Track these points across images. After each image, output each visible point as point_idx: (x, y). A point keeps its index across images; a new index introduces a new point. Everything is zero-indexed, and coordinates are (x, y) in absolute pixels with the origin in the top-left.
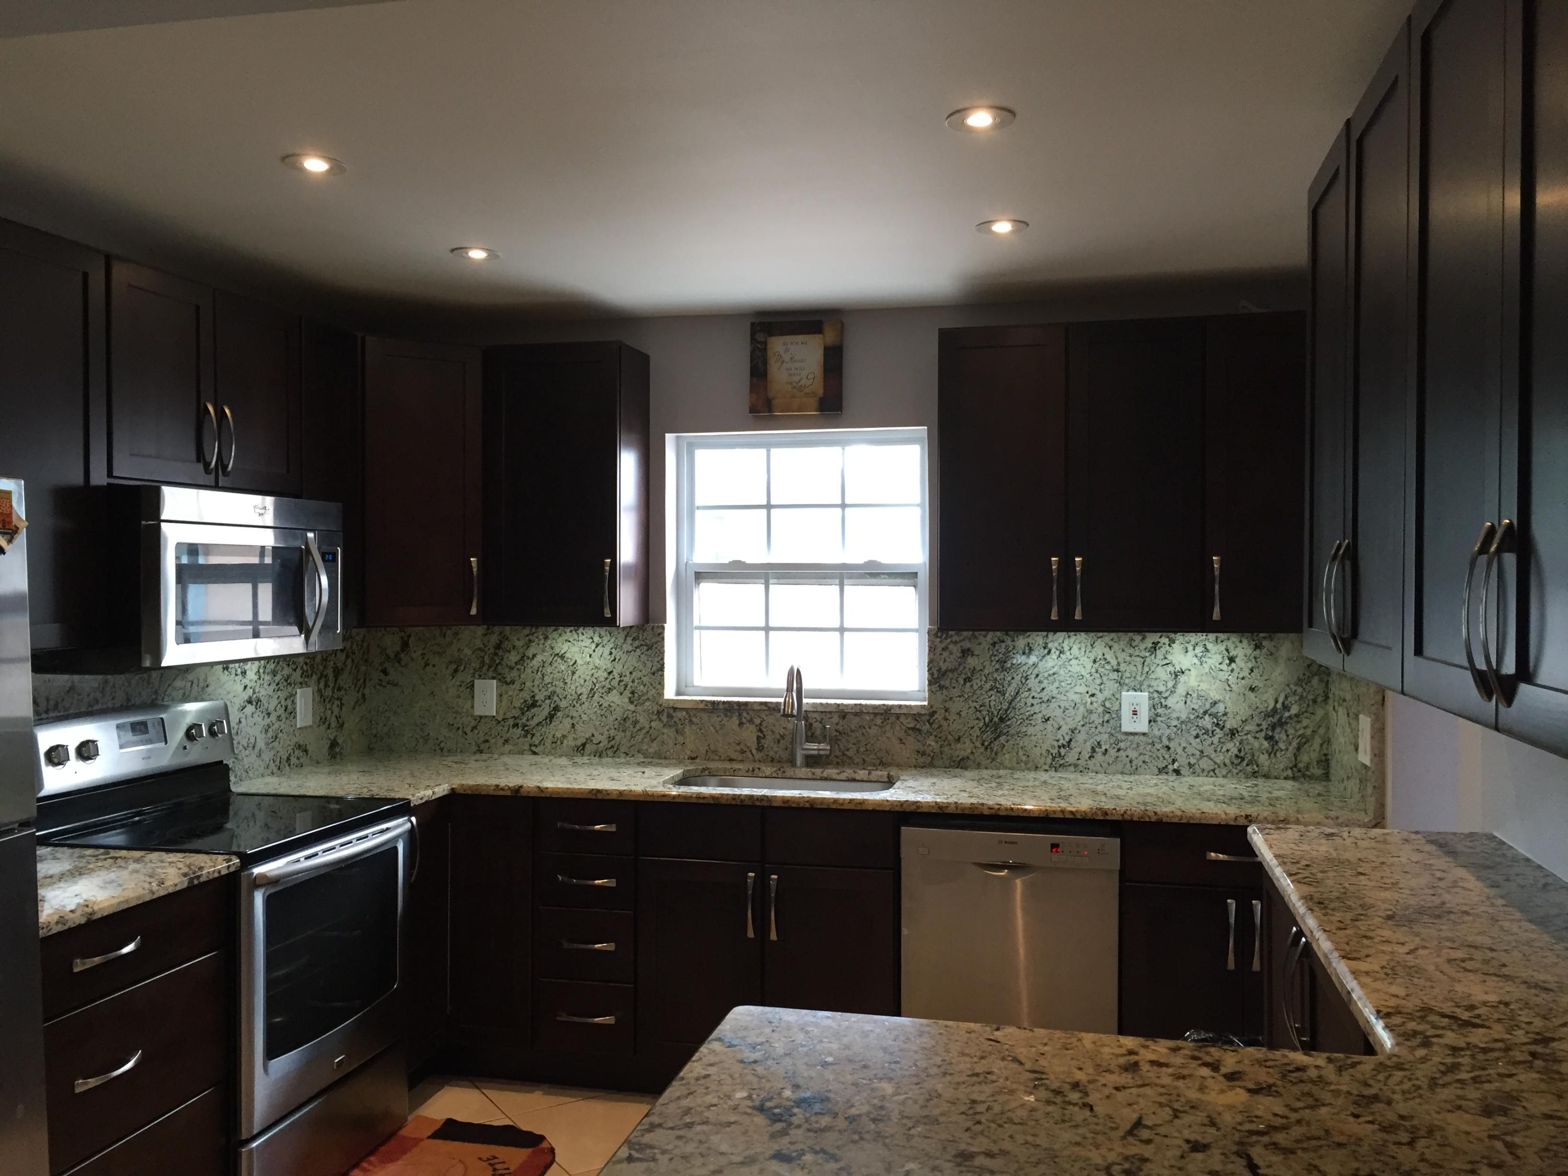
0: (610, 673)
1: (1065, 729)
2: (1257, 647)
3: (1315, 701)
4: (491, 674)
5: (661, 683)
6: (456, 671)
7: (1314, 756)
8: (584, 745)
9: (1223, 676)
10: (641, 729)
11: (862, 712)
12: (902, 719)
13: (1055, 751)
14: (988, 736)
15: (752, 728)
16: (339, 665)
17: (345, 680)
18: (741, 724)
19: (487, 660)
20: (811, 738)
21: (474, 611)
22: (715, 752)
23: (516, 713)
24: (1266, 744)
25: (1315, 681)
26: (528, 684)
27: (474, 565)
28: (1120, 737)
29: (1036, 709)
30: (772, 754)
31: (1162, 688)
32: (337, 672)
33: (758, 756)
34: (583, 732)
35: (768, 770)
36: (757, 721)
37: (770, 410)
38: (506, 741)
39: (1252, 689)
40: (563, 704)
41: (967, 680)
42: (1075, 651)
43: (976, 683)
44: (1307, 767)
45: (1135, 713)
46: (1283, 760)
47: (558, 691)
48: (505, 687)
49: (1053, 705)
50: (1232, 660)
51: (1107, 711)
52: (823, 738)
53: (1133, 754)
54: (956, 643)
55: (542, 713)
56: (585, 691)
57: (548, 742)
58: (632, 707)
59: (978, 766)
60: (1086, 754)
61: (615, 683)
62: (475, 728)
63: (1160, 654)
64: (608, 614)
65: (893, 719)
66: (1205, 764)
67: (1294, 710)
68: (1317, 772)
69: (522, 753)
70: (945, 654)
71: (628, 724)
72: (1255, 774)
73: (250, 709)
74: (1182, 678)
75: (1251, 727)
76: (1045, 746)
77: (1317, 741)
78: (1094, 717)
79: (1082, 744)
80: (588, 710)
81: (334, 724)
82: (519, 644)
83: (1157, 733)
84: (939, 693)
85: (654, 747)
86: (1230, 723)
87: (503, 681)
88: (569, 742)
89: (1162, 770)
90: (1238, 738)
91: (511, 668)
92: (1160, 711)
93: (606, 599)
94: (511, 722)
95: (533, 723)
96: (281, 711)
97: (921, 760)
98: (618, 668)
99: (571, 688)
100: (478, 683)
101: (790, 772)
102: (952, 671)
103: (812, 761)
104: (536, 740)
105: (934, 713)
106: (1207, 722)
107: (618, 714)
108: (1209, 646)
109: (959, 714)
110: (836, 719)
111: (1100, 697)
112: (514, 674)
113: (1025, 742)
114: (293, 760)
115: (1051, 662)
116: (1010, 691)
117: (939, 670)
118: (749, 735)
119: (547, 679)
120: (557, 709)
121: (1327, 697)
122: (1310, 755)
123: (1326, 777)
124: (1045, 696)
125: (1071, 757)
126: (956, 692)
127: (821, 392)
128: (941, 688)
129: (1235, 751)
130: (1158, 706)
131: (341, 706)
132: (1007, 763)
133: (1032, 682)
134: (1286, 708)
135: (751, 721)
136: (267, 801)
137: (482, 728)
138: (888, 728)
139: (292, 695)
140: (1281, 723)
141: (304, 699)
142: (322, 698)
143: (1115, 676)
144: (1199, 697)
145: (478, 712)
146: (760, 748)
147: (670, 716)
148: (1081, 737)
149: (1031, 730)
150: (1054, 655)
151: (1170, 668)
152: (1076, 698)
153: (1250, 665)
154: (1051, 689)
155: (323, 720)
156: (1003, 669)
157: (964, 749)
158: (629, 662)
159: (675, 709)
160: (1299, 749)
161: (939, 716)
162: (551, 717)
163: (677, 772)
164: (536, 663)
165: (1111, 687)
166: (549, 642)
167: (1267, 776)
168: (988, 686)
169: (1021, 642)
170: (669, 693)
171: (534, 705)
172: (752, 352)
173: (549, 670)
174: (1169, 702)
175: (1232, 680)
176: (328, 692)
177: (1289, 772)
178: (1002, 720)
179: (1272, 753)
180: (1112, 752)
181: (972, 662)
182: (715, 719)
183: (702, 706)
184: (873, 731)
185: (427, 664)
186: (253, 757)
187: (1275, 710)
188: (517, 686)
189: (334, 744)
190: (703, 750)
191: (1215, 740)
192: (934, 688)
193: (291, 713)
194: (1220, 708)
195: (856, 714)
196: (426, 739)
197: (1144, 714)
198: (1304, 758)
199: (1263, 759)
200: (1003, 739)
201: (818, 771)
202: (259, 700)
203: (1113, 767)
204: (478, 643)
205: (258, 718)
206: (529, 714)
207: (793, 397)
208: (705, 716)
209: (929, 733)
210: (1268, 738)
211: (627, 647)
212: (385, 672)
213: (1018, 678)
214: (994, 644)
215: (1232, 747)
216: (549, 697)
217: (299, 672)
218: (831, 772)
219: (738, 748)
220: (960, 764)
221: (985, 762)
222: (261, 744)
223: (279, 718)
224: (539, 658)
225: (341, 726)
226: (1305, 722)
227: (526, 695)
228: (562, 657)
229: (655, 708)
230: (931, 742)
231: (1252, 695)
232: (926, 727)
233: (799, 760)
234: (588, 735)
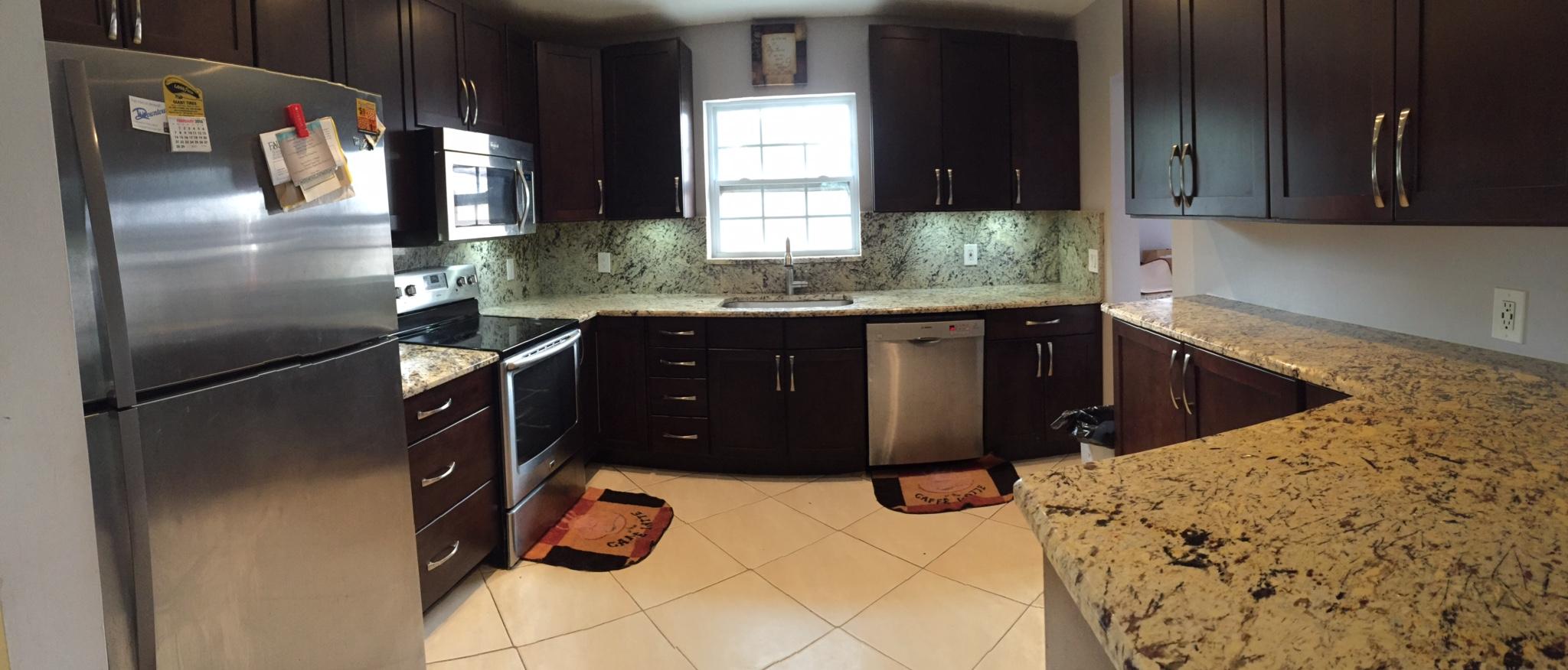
0: (675, 246)
1: (935, 266)
2: (1028, 219)
3: (1053, 245)
4: (607, 249)
5: (705, 251)
6: (587, 248)
7: (1053, 271)
8: (661, 287)
9: (1012, 233)
10: (694, 277)
11: (824, 262)
12: (847, 265)
13: (930, 278)
14: (895, 272)
15: (760, 274)
16: (526, 246)
17: (529, 254)
18: (754, 272)
19: (604, 241)
20: (796, 278)
21: (601, 212)
22: (738, 289)
23: (622, 271)
24: (1032, 267)
25: (1053, 234)
26: (629, 254)
27: (600, 184)
28: (964, 268)
29: (920, 256)
30: (772, 289)
31: (983, 241)
32: (525, 250)
33: (764, 290)
34: (661, 280)
35: (773, 298)
36: (763, 270)
37: (765, 83)
38: (617, 287)
39: (1025, 240)
40: (649, 265)
41: (883, 241)
42: (940, 223)
43: (888, 243)
44: (1050, 277)
45: (971, 255)
46: (1040, 274)
47: (646, 257)
48: (615, 256)
49: (929, 253)
50: (1016, 225)
51: (957, 255)
52: (803, 279)
53: (970, 277)
54: (876, 220)
55: (636, 270)
56: (661, 257)
57: (641, 286)
58: (688, 265)
59: (890, 288)
60: (947, 278)
61: (678, 252)
62: (598, 279)
63: (982, 223)
64: (678, 210)
65: (842, 265)
66: (1005, 279)
67: (1044, 249)
68: (1055, 278)
69: (626, 293)
70: (871, 227)
71: (687, 274)
72: (1027, 282)
73: (485, 270)
74: (993, 236)
75: (1025, 259)
76: (926, 275)
77: (1055, 263)
78: (950, 258)
79: (944, 274)
80: (663, 267)
81: (524, 279)
82: (622, 232)
83: (981, 264)
84: (867, 249)
85: (702, 287)
86: (1016, 258)
87: (614, 253)
88: (653, 286)
89: (984, 284)
90: (1019, 265)
91: (618, 246)
92: (983, 253)
93: (677, 201)
94: (619, 276)
95: (632, 276)
96: (499, 271)
97: (859, 286)
98: (680, 243)
99: (653, 256)
100: (600, 255)
101: (786, 298)
102: (875, 236)
103: (797, 291)
104: (634, 285)
105: (865, 260)
106: (1005, 258)
107: (681, 269)
108: (1006, 218)
109: (879, 261)
110: (809, 267)
111: (953, 247)
112: (620, 249)
113: (914, 274)
114: (507, 298)
115: (927, 231)
116: (906, 246)
117: (867, 237)
118: (758, 278)
119: (639, 251)
120: (645, 268)
121: (1058, 243)
122: (1051, 271)
123: (1059, 281)
124: (924, 248)
125: (939, 280)
126: (877, 249)
127: (795, 71)
128: (869, 246)
129: (1018, 271)
130: (982, 250)
131: (527, 269)
132: (905, 285)
133: (918, 241)
134: (1041, 249)
135: (759, 270)
136: (496, 319)
137: (603, 280)
138: (839, 270)
139: (505, 263)
140: (1039, 257)
141: (510, 264)
142: (518, 265)
143: (960, 236)
144: (1002, 245)
145: (601, 270)
146: (765, 285)
147: (711, 269)
148: (944, 270)
149: (917, 267)
150: (929, 225)
151: (987, 231)
152: (941, 248)
153: (1024, 228)
154: (928, 244)
155: (519, 276)
156: (902, 234)
157: (882, 280)
158: (686, 239)
159: (714, 265)
160: (1046, 268)
161: (868, 262)
162: (642, 272)
163: (721, 300)
164: (632, 242)
165: (959, 242)
166: (639, 231)
167: (1033, 283)
168: (894, 245)
169: (911, 219)
170: (709, 257)
171: (632, 266)
172: (753, 45)
173: (640, 245)
174: (988, 248)
175: (1017, 235)
176: (521, 261)
177: (1043, 280)
178: (902, 262)
179: (1035, 271)
180: (960, 276)
181: (885, 231)
182: (738, 270)
183: (730, 263)
184: (831, 272)
185: (570, 245)
186: (488, 296)
187: (1036, 251)
188: (622, 256)
189: (525, 289)
190: (731, 288)
191: (1009, 266)
192: (865, 246)
193: (504, 272)
194: (1011, 250)
195: (821, 264)
196: (572, 288)
197: (975, 255)
198: (1049, 273)
199: (1031, 274)
200: (903, 273)
201: (801, 297)
202: (489, 265)
203: (960, 285)
204: (599, 232)
205: (490, 275)
206: (630, 271)
207: (779, 74)
208: (731, 269)
209: (863, 272)
210: (1033, 264)
211: (685, 231)
212: (548, 250)
213: (910, 239)
214: (897, 221)
215: (1017, 269)
216: (641, 261)
217: (507, 250)
218: (808, 296)
219: (753, 286)
220: (881, 288)
221: (893, 286)
222: (491, 289)
223: (499, 275)
224: (634, 239)
225: (528, 280)
226: (1049, 255)
227: (627, 260)
228: (647, 238)
229: (702, 265)
230: (864, 276)
231: (1025, 243)
232: (861, 269)
233: (790, 291)
234: (663, 282)
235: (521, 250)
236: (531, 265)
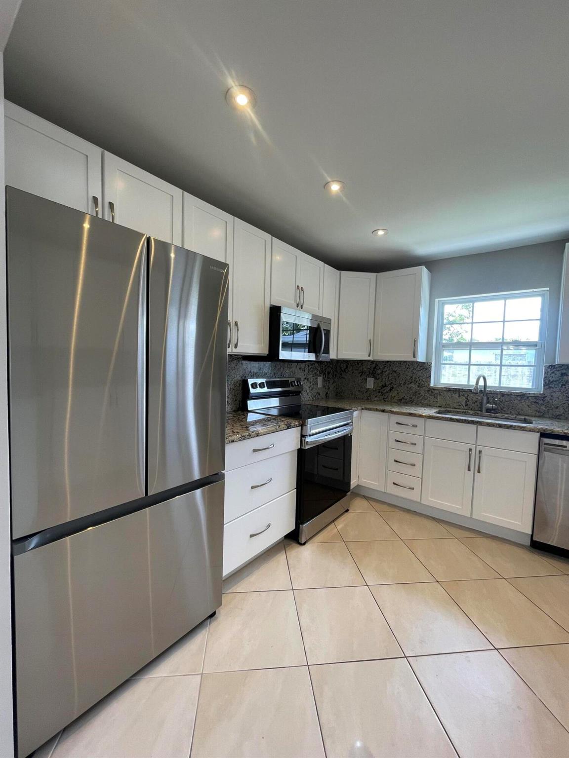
0: (412, 377)
4: (372, 376)
5: (430, 381)
6: (362, 375)
8: (401, 399)
10: (421, 396)
11: (511, 395)
12: (530, 398)
15: (464, 397)
16: (329, 371)
17: (331, 376)
18: (459, 396)
19: (371, 372)
22: (449, 405)
23: (380, 388)
26: (384, 380)
30: (471, 407)
32: (329, 373)
33: (466, 407)
35: (471, 412)
36: (466, 395)
38: (376, 397)
40: (395, 386)
47: (394, 382)
48: (377, 380)
52: (494, 403)
54: (558, 370)
55: (387, 389)
57: (390, 397)
58: (418, 389)
61: (413, 380)
62: (366, 392)
65: (526, 398)
69: (381, 400)
70: (553, 375)
71: (417, 394)
73: (306, 381)
80: (403, 389)
81: (327, 388)
82: (381, 367)
84: (548, 390)
85: (426, 402)
87: (376, 379)
88: (397, 398)
91: (378, 375)
94: (378, 391)
95: (385, 391)
97: (537, 414)
98: (414, 376)
99: (398, 382)
100: (368, 379)
102: (555, 381)
103: (489, 411)
104: (386, 397)
105: (545, 397)
107: (414, 390)
109: (558, 398)
110: (499, 396)
112: (380, 376)
114: (316, 396)
117: (549, 381)
118: (463, 400)
119: (390, 378)
120: (393, 388)
126: (558, 389)
128: (550, 387)
131: (329, 383)
135: (463, 395)
137: (369, 392)
138: (523, 401)
139: (317, 379)
141: (320, 380)
142: (324, 380)
145: (368, 387)
146: (467, 405)
147: (432, 392)
155: (325, 386)
157: (560, 411)
158: (418, 374)
159: (434, 390)
161: (548, 399)
162: (391, 390)
163: (435, 411)
164: (386, 373)
166: (391, 367)
170: (432, 385)
171: (385, 386)
173: (391, 375)
176: (326, 379)
181: (565, 378)
182: (449, 394)
183: (444, 389)
184: (516, 402)
185: (353, 373)
186: (306, 395)
188: (380, 380)
189: (327, 394)
192: (547, 387)
193: (317, 384)
195: (508, 395)
201: (491, 415)
202: (308, 379)
204: (369, 367)
205: (308, 383)
206: (384, 389)
208: (445, 393)
209: (542, 404)
211: (418, 369)
216: (390, 384)
217: (318, 372)
218: (497, 416)
219: (458, 404)
220: (557, 417)
222: (308, 391)
223: (313, 384)
224: (388, 372)
225: (329, 388)
227: (383, 383)
228: (395, 372)
229: (427, 389)
230: (543, 408)
232: (541, 402)
233: (484, 410)
234: (403, 396)
235: (327, 373)
236: (331, 382)
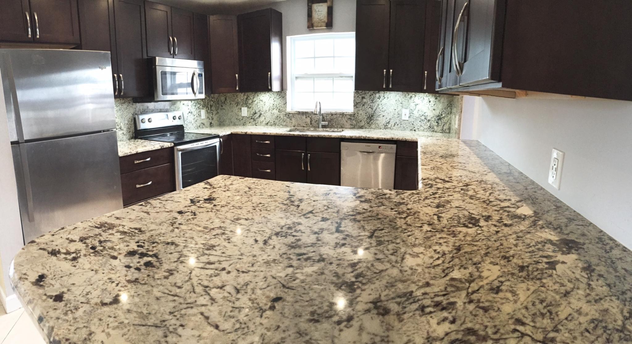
0: (273, 105)
1: (388, 119)
2: (436, 99)
3: (448, 114)
4: (245, 106)
5: (286, 107)
6: (237, 105)
7: (447, 127)
8: (268, 123)
9: (428, 106)
10: (281, 119)
11: (337, 114)
12: (347, 116)
13: (385, 124)
14: (368, 120)
15: (309, 118)
16: (211, 104)
17: (213, 108)
18: (306, 117)
19: (244, 102)
20: (323, 121)
21: (237, 89)
22: (300, 125)
23: (252, 115)
24: (436, 124)
25: (449, 108)
26: (254, 108)
27: (237, 76)
28: (402, 121)
29: (381, 113)
30: (314, 125)
31: (412, 109)
33: (311, 126)
34: (267, 120)
35: (313, 128)
37: (313, 27)
38: (250, 122)
39: (434, 110)
40: (262, 113)
41: (363, 105)
42: (391, 98)
43: (366, 106)
44: (445, 130)
45: (405, 115)
46: (440, 128)
47: (261, 109)
49: (385, 112)
50: (430, 102)
51: (399, 114)
52: (326, 121)
53: (404, 126)
54: (360, 95)
55: (257, 115)
56: (268, 109)
57: (259, 122)
58: (279, 113)
59: (366, 128)
60: (393, 125)
61: (275, 107)
62: (242, 119)
63: (412, 99)
64: (270, 88)
65: (345, 116)
66: (422, 128)
67: (443, 115)
68: (448, 131)
69: (253, 125)
70: (358, 98)
71: (278, 118)
72: (433, 131)
73: (190, 114)
74: (417, 106)
75: (433, 119)
76: (383, 123)
77: (448, 123)
78: (395, 115)
79: (392, 123)
80: (268, 115)
81: (211, 118)
82: (252, 98)
83: (410, 120)
84: (356, 109)
85: (285, 123)
86: (428, 118)
87: (249, 108)
88: (264, 123)
89: (411, 130)
90: (430, 122)
91: (250, 104)
92: (411, 114)
93: (269, 84)
94: (251, 118)
95: (256, 118)
96: (197, 115)
97: (352, 127)
98: (275, 103)
99: (264, 109)
100: (242, 108)
101: (317, 129)
102: (359, 103)
103: (324, 127)
104: (256, 122)
106: (423, 118)
107: (276, 115)
108: (425, 98)
109: (361, 114)
110: (330, 116)
111: (397, 110)
113: (378, 122)
114: (201, 126)
115: (385, 101)
116: (374, 108)
117: (356, 103)
118: (308, 120)
119: (259, 107)
121: (451, 113)
124: (383, 110)
125: (389, 126)
126: (360, 109)
127: (326, 21)
128: (357, 107)
129: (429, 125)
131: (212, 114)
132: (373, 127)
133: (380, 106)
134: (441, 115)
137: (244, 119)
138: (343, 118)
139: (200, 111)
140: (440, 119)
141: (203, 113)
142: (207, 113)
143: (401, 105)
144: (421, 111)
145: (243, 115)
146: (311, 124)
147: (288, 115)
148: (392, 121)
149: (379, 119)
150: (386, 98)
151: (414, 103)
152: (391, 110)
153: (434, 103)
154: (385, 108)
155: (208, 118)
156: (373, 102)
157: (362, 124)
158: (278, 101)
159: (290, 114)
160: (444, 125)
161: (356, 115)
162: (260, 116)
163: (289, 129)
164: (256, 102)
165: (400, 108)
166: (258, 97)
167: (436, 132)
168: (368, 107)
169: (377, 95)
170: (288, 110)
171: (255, 113)
172: (308, 9)
173: (259, 104)
174: (414, 112)
175: (430, 107)
176: (209, 111)
177: (441, 131)
178: (372, 116)
179: (437, 126)
180: (399, 125)
181: (365, 100)
182: (299, 116)
183: (296, 113)
184: (340, 119)
185: (231, 104)
186: (191, 125)
187: (439, 116)
188: (251, 109)
189: (211, 123)
190: (297, 124)
191: (425, 122)
192: (355, 107)
193: (200, 116)
194: (426, 114)
195: (335, 114)
196: (232, 122)
197: (408, 115)
198: (445, 128)
199: (435, 127)
200: (372, 121)
201: (325, 129)
202: (192, 113)
203: (399, 129)
204: (242, 98)
205: (192, 116)
206: (255, 115)
207: (319, 23)
208: (297, 115)
209: (354, 120)
210: (437, 122)
211: (278, 97)
212: (222, 106)
213: (376, 105)
214: (370, 96)
216: (259, 111)
217: (202, 106)
218: (328, 129)
219: (306, 124)
220: (361, 128)
222: (193, 123)
223: (197, 117)
225: (213, 119)
226: (446, 119)
227: (254, 111)
228: (262, 101)
229: (285, 113)
230: (354, 122)
232: (353, 118)
233: (320, 126)
235: (209, 106)
236: (215, 113)
